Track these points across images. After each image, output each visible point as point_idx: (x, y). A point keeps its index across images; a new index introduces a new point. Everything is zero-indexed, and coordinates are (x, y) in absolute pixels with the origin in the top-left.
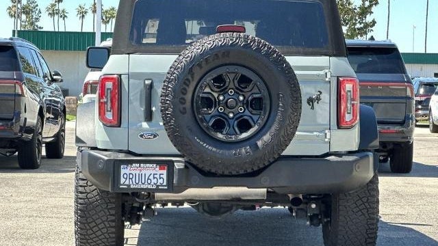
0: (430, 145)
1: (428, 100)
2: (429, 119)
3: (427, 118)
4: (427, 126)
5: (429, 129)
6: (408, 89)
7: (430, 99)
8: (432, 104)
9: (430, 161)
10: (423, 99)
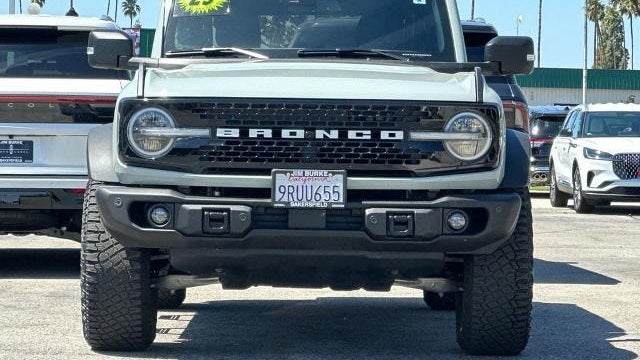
0: (554, 227)
1: (547, 147)
2: (549, 182)
3: (545, 179)
4: (546, 196)
5: (548, 201)
6: (518, 113)
7: (550, 145)
8: (554, 153)
9: (555, 255)
10: (538, 144)
